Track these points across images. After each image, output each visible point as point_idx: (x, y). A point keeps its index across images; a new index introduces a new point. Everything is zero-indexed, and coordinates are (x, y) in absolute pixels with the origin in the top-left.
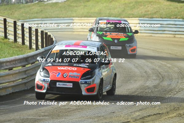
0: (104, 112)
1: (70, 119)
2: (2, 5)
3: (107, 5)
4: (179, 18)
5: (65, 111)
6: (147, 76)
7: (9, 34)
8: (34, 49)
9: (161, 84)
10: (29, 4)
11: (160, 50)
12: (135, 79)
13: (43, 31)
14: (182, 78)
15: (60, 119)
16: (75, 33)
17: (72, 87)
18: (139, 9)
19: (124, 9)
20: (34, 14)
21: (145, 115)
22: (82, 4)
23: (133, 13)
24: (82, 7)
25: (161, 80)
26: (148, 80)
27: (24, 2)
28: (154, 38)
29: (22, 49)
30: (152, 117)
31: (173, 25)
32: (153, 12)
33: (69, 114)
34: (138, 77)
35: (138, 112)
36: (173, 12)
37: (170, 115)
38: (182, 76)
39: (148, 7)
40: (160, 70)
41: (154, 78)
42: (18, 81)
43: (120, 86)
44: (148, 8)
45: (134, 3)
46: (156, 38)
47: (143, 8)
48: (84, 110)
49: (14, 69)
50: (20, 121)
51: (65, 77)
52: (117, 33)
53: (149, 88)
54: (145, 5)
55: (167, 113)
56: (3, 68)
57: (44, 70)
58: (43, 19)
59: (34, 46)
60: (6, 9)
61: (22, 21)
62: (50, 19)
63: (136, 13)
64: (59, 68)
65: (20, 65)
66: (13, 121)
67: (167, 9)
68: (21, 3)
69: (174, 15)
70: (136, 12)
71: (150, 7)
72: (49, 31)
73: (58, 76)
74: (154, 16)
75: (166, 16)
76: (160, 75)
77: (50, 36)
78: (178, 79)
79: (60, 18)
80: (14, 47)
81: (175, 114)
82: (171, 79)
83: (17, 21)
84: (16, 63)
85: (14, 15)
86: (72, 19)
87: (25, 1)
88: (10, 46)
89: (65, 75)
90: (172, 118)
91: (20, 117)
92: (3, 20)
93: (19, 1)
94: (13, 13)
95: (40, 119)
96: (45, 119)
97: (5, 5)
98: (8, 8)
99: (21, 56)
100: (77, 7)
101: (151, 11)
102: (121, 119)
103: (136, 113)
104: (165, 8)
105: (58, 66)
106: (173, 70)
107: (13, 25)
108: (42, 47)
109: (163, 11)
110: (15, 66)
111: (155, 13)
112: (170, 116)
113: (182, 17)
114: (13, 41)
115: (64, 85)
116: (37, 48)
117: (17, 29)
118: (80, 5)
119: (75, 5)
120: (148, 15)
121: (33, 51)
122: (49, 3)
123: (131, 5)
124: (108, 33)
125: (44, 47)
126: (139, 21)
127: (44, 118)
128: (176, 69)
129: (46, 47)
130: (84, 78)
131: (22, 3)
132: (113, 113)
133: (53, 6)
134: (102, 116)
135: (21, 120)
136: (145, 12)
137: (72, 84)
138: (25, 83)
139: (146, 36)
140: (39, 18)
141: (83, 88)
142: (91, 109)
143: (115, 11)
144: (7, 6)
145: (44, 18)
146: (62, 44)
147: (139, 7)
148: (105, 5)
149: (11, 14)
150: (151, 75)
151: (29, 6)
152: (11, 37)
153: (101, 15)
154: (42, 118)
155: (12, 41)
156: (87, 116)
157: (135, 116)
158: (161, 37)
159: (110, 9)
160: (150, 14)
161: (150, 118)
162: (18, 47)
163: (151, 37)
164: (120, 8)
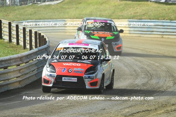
0: (95, 108)
1: (62, 116)
3: (98, 7)
4: (167, 20)
5: (58, 108)
6: (136, 74)
7: (5, 35)
8: (28, 49)
9: (149, 82)
10: (23, 6)
11: (148, 50)
12: (125, 77)
13: (37, 32)
14: (169, 77)
16: (67, 34)
18: (128, 11)
19: (114, 10)
20: (28, 15)
21: (134, 112)
22: (74, 6)
23: (123, 15)
24: (74, 9)
25: (149, 78)
26: (137, 79)
28: (143, 38)
29: (17, 49)
30: (141, 113)
31: (161, 26)
32: (142, 13)
33: (61, 111)
34: (128, 75)
35: (128, 109)
36: (161, 14)
38: (170, 75)
39: (137, 9)
40: (148, 69)
41: (143, 76)
42: (13, 79)
44: (137, 10)
45: (123, 5)
46: (145, 38)
47: (132, 10)
48: (76, 107)
49: (9, 68)
51: (70, 72)
52: (104, 32)
53: (138, 86)
54: (135, 8)
55: (156, 109)
57: (51, 66)
58: (36, 21)
59: (28, 46)
61: (17, 22)
62: (43, 20)
63: (125, 15)
64: (64, 64)
65: (14, 64)
67: (155, 10)
68: (15, 5)
69: (162, 17)
70: (125, 13)
71: (139, 9)
72: (42, 32)
73: (63, 71)
74: (143, 18)
75: (154, 18)
76: (148, 73)
77: (43, 36)
78: (166, 77)
79: (53, 19)
80: (9, 47)
81: (163, 111)
82: (159, 78)
83: (11, 22)
84: (10, 62)
85: (9, 16)
86: (64, 21)
87: (19, 4)
88: (5, 46)
89: (70, 70)
90: (160, 114)
93: (13, 4)
94: (8, 15)
95: (33, 116)
96: (38, 115)
98: (3, 10)
99: (15, 56)
100: (69, 8)
101: (140, 13)
102: (111, 115)
103: (125, 109)
104: (153, 10)
105: (63, 62)
106: (161, 69)
107: (8, 26)
108: (36, 47)
109: (151, 13)
110: (9, 65)
111: (144, 15)
112: (159, 112)
113: (169, 19)
114: (8, 41)
115: (69, 79)
116: (31, 48)
117: (12, 30)
118: (72, 7)
119: (67, 7)
120: (137, 16)
121: (28, 51)
122: (42, 5)
123: (121, 7)
124: (95, 32)
125: (37, 47)
126: (128, 22)
128: (164, 68)
129: (39, 47)
130: (88, 73)
131: (17, 5)
132: (103, 109)
133: (47, 8)
134: (93, 113)
135: (15, 116)
136: (134, 14)
137: (76, 79)
138: (20, 82)
139: (135, 36)
140: (33, 19)
141: (87, 82)
143: (106, 12)
144: (2, 8)
145: (38, 20)
146: (66, 42)
147: (128, 9)
148: (96, 7)
149: (6, 15)
150: (140, 74)
151: (23, 8)
152: (6, 38)
155: (7, 41)
157: (124, 112)
158: (150, 37)
159: (101, 11)
160: (139, 16)
161: (139, 115)
162: (13, 47)
163: (140, 38)
164: (110, 9)
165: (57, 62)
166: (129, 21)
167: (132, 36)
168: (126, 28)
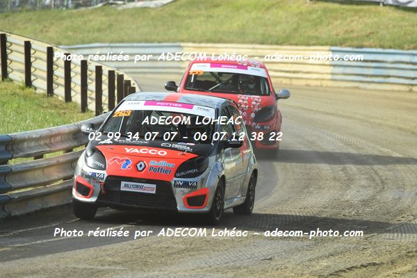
0: (249, 256)
1: (171, 272)
2: (21, 12)
3: (260, 15)
5: (160, 253)
6: (346, 178)
7: (37, 77)
8: (92, 111)
9: (378, 197)
10: (82, 9)
11: (378, 121)
12: (320, 184)
13: (114, 71)
15: (149, 271)
17: (154, 192)
18: (330, 26)
19: (298, 24)
20: (94, 32)
21: (342, 268)
22: (203, 12)
23: (317, 34)
24: (203, 19)
25: (379, 188)
26: (349, 188)
27: (70, 5)
28: (365, 92)
29: (66, 111)
30: (356, 271)
31: (407, 63)
32: (364, 33)
33: (169, 261)
34: (327, 180)
35: (326, 260)
36: (409, 34)
37: (397, 267)
39: (352, 21)
41: (363, 182)
42: (56, 183)
43: (287, 201)
44: (353, 24)
45: (320, 12)
46: (369, 92)
47: (340, 24)
48: (203, 252)
49: (47, 156)
50: (59, 274)
51: (140, 169)
53: (351, 206)
54: (346, 19)
55: (392, 262)
56: (21, 154)
57: (95, 153)
58: (112, 45)
59: (92, 106)
60: (30, 19)
61: (66, 47)
63: (324, 36)
64: (128, 151)
65: (60, 147)
66: (42, 272)
67: (394, 27)
68: (64, 6)
69: (412, 42)
70: (323, 32)
71: (355, 22)
72: (126, 73)
73: (124, 167)
74: (366, 43)
75: (392, 45)
76: (376, 177)
77: (129, 82)
79: (152, 42)
80: (46, 107)
81: (409, 267)
82: (402, 187)
83: (54, 48)
84: (51, 143)
85: (47, 34)
86: (179, 47)
87: (73, 3)
88: (39, 105)
89: (141, 166)
90: (402, 274)
91: (57, 266)
92: (23, 44)
93: (59, 3)
94: (47, 29)
95: (102, 271)
96: (114, 271)
97: (27, 11)
98: (34, 18)
99: (63, 128)
100: (190, 18)
101: (358, 32)
102: (286, 274)
103: (320, 260)
104: (391, 25)
105: (125, 144)
107: (45, 56)
108: (111, 106)
109: (385, 32)
110: (48, 149)
111: (367, 36)
112: (399, 270)
114: (46, 92)
115: (137, 187)
116: (99, 110)
117: (54, 66)
118: (199, 15)
119: (186, 13)
120: (352, 39)
121: (91, 117)
122: (128, 9)
123: (314, 16)
126: (331, 52)
127: (113, 267)
130: (183, 173)
131: (67, 7)
132: (268, 259)
133: (137, 16)
135: (60, 271)
136: (344, 33)
137: (155, 186)
139: (346, 88)
140: (105, 42)
141: (180, 195)
142: (218, 251)
143: (278, 29)
144: (31, 14)
145: (116, 42)
147: (331, 21)
148: (254, 15)
149: (42, 31)
150: (357, 176)
151: (82, 15)
152: (40, 84)
153: (245, 39)
154: (107, 267)
155: (42, 92)
156: (210, 267)
157: (318, 267)
158: (380, 91)
159: (266, 25)
160: (357, 38)
161: (352, 274)
162: (56, 107)
163: (357, 91)
164: (288, 22)
165: (110, 144)
166: (333, 51)
167: (339, 87)
168: (324, 67)
